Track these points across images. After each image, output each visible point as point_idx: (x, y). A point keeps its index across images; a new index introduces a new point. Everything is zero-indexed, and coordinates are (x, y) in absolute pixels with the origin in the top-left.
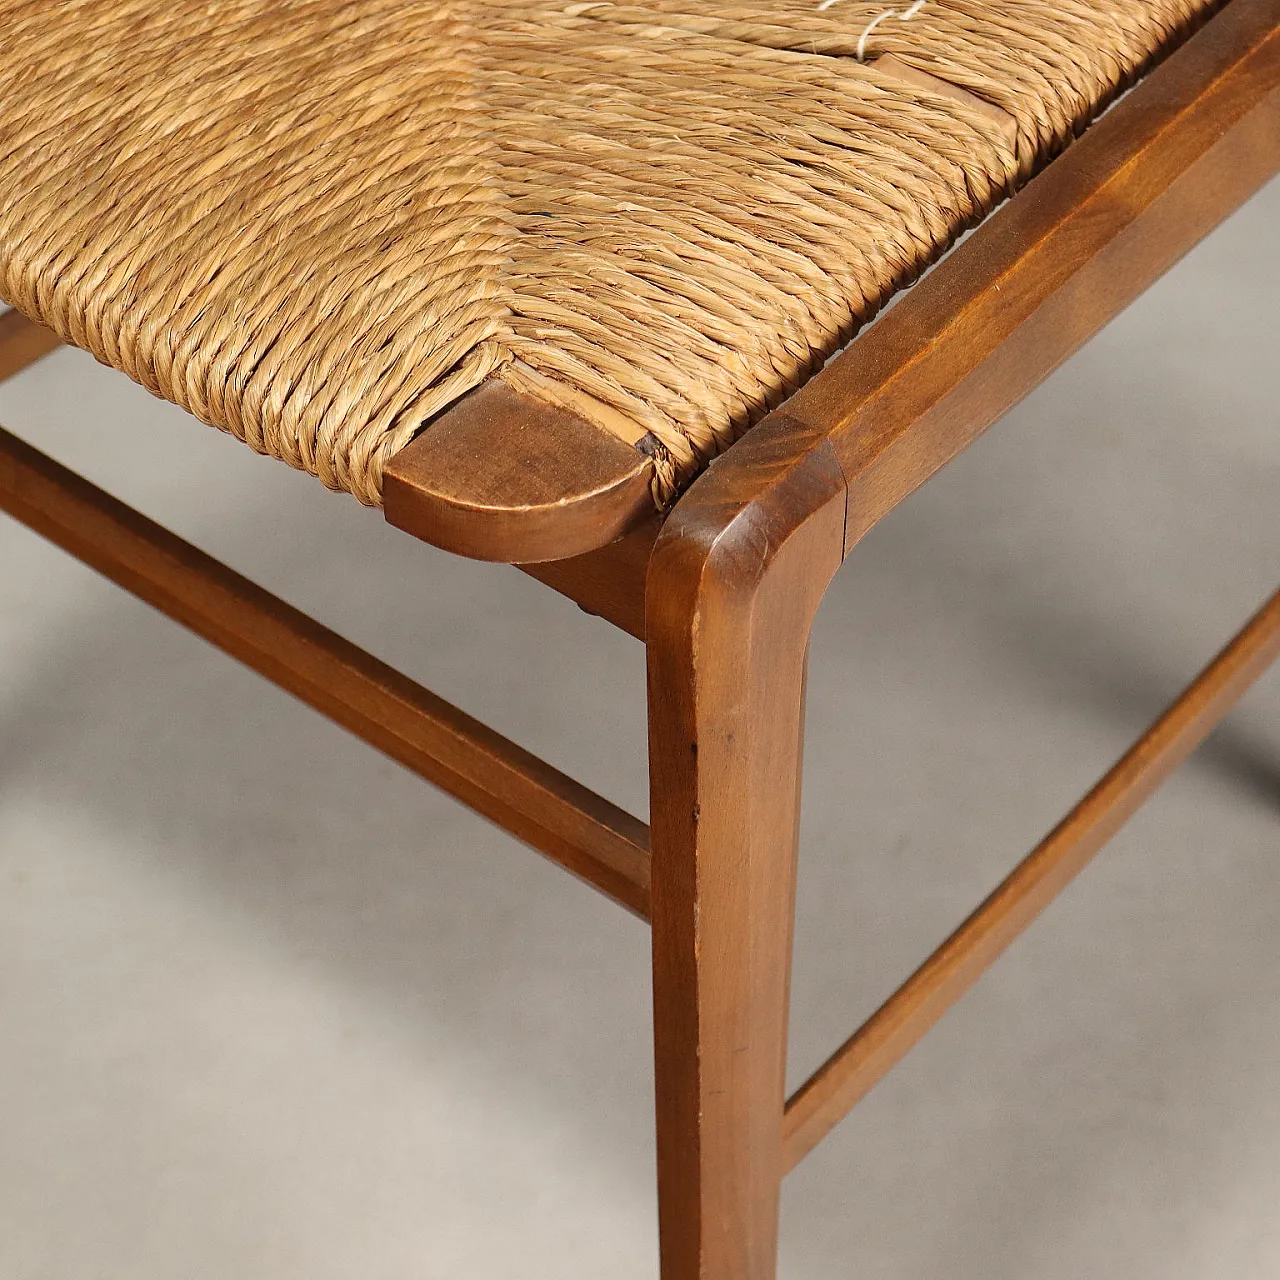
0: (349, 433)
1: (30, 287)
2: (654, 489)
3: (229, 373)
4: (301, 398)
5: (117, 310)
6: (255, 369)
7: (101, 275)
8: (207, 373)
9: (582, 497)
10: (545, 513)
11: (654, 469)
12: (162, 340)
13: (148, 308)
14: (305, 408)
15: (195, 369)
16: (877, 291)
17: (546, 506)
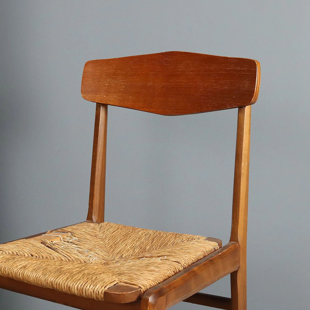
0: (99, 289)
1: (51, 282)
2: (141, 293)
3: (81, 285)
4: (92, 286)
5: (64, 281)
6: (85, 284)
7: (62, 278)
8: (78, 286)
9: (132, 292)
10: (127, 294)
11: (141, 290)
12: (71, 284)
13: (69, 281)
14: (92, 287)
15: (76, 286)
16: (166, 278)
17: (127, 293)
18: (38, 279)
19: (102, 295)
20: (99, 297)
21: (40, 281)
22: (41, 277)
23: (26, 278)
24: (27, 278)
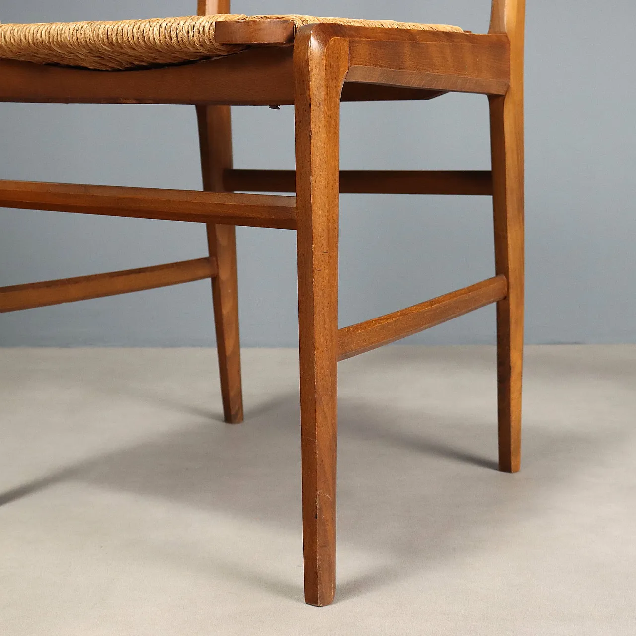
1: (106, 31)
2: (295, 29)
3: (167, 25)
11: (295, 22)
18: (79, 32)
19: (212, 32)
20: (205, 38)
21: (83, 36)
22: (85, 27)
23: (55, 38)
24: (57, 37)
